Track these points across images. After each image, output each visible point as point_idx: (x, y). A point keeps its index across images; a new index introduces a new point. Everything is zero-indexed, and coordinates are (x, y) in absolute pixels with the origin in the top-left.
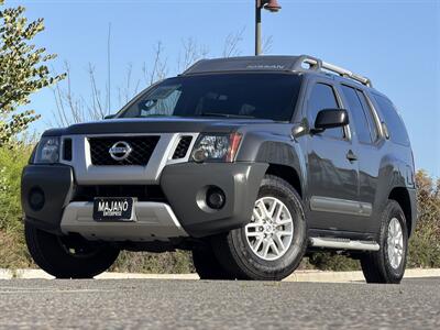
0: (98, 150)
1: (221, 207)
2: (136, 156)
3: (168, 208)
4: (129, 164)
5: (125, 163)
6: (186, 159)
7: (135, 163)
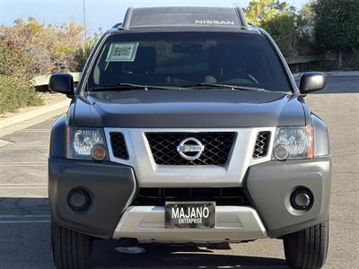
0: (160, 147)
1: (308, 208)
2: (209, 154)
3: (254, 212)
4: (203, 164)
5: (197, 162)
6: (268, 158)
7: (209, 162)
